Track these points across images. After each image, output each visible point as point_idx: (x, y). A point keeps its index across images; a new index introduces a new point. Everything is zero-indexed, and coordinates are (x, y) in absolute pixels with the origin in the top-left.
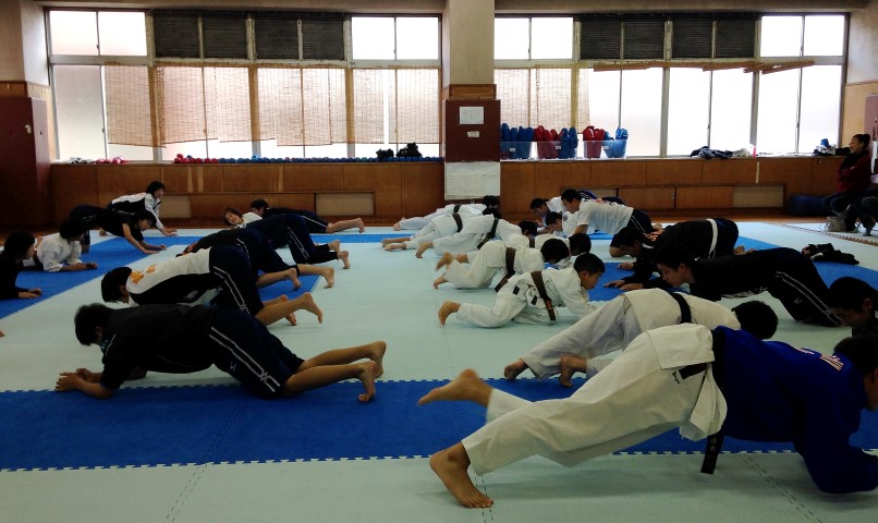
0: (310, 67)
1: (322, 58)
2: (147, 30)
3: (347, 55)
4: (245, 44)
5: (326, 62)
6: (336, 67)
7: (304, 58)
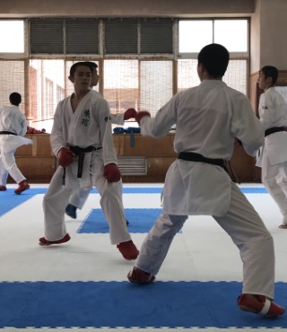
0: (146, 59)
1: (155, 53)
2: (25, 34)
3: (175, 50)
4: (98, 43)
5: (158, 55)
6: (166, 59)
7: (142, 53)
